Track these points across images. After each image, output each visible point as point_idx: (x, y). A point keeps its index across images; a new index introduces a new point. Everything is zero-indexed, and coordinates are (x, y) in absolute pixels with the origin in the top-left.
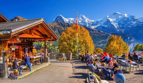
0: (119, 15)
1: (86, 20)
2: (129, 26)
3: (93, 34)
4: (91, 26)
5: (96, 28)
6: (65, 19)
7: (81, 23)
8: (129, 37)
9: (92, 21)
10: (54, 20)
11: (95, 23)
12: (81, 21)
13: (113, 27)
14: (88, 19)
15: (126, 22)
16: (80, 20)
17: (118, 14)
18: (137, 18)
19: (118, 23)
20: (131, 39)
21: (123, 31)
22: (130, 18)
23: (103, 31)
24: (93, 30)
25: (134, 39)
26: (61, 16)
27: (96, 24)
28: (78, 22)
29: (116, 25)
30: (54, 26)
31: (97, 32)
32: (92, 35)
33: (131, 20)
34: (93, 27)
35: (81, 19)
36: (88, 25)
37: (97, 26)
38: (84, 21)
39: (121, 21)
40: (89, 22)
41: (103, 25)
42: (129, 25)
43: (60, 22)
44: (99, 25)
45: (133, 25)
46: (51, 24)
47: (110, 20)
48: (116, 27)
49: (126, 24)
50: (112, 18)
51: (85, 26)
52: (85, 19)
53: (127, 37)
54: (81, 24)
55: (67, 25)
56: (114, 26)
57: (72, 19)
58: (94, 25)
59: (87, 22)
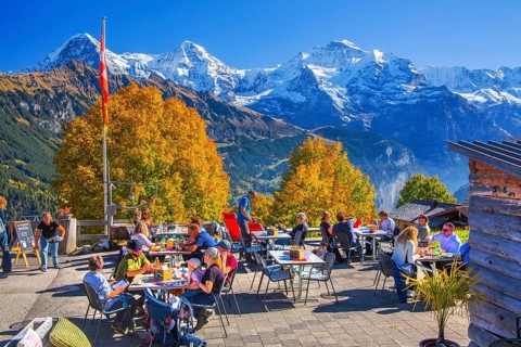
0: (349, 51)
1: (210, 68)
2: (392, 100)
3: (239, 133)
4: (231, 94)
5: (254, 107)
6: (111, 59)
7: (189, 78)
8: (392, 145)
9: (238, 72)
10: (54, 56)
11: (251, 82)
12: (186, 72)
13: (327, 103)
14: (221, 64)
15: (377, 84)
16: (184, 65)
17: (345, 46)
18: (420, 69)
19: (347, 86)
20: (396, 155)
21: (366, 120)
22: (394, 70)
23: (287, 118)
24: (240, 114)
25: (410, 154)
26: (89, 40)
27: (255, 89)
28: (176, 76)
29: (338, 96)
30: (55, 89)
31: (259, 123)
32: (236, 137)
33: (398, 77)
34: (240, 101)
35: (187, 60)
36: (217, 91)
37: (258, 97)
38: (201, 72)
39: (361, 79)
40: (222, 78)
41: (285, 95)
42: (389, 96)
43: (86, 71)
44: (266, 93)
45: (406, 99)
46: (35, 74)
47: (314, 71)
48: (339, 103)
49: (378, 93)
50: (325, 65)
51: (207, 92)
52: (205, 62)
53: (384, 148)
54: (185, 82)
55: (121, 83)
56: (328, 98)
57: (145, 59)
58: (245, 90)
59: (213, 75)
